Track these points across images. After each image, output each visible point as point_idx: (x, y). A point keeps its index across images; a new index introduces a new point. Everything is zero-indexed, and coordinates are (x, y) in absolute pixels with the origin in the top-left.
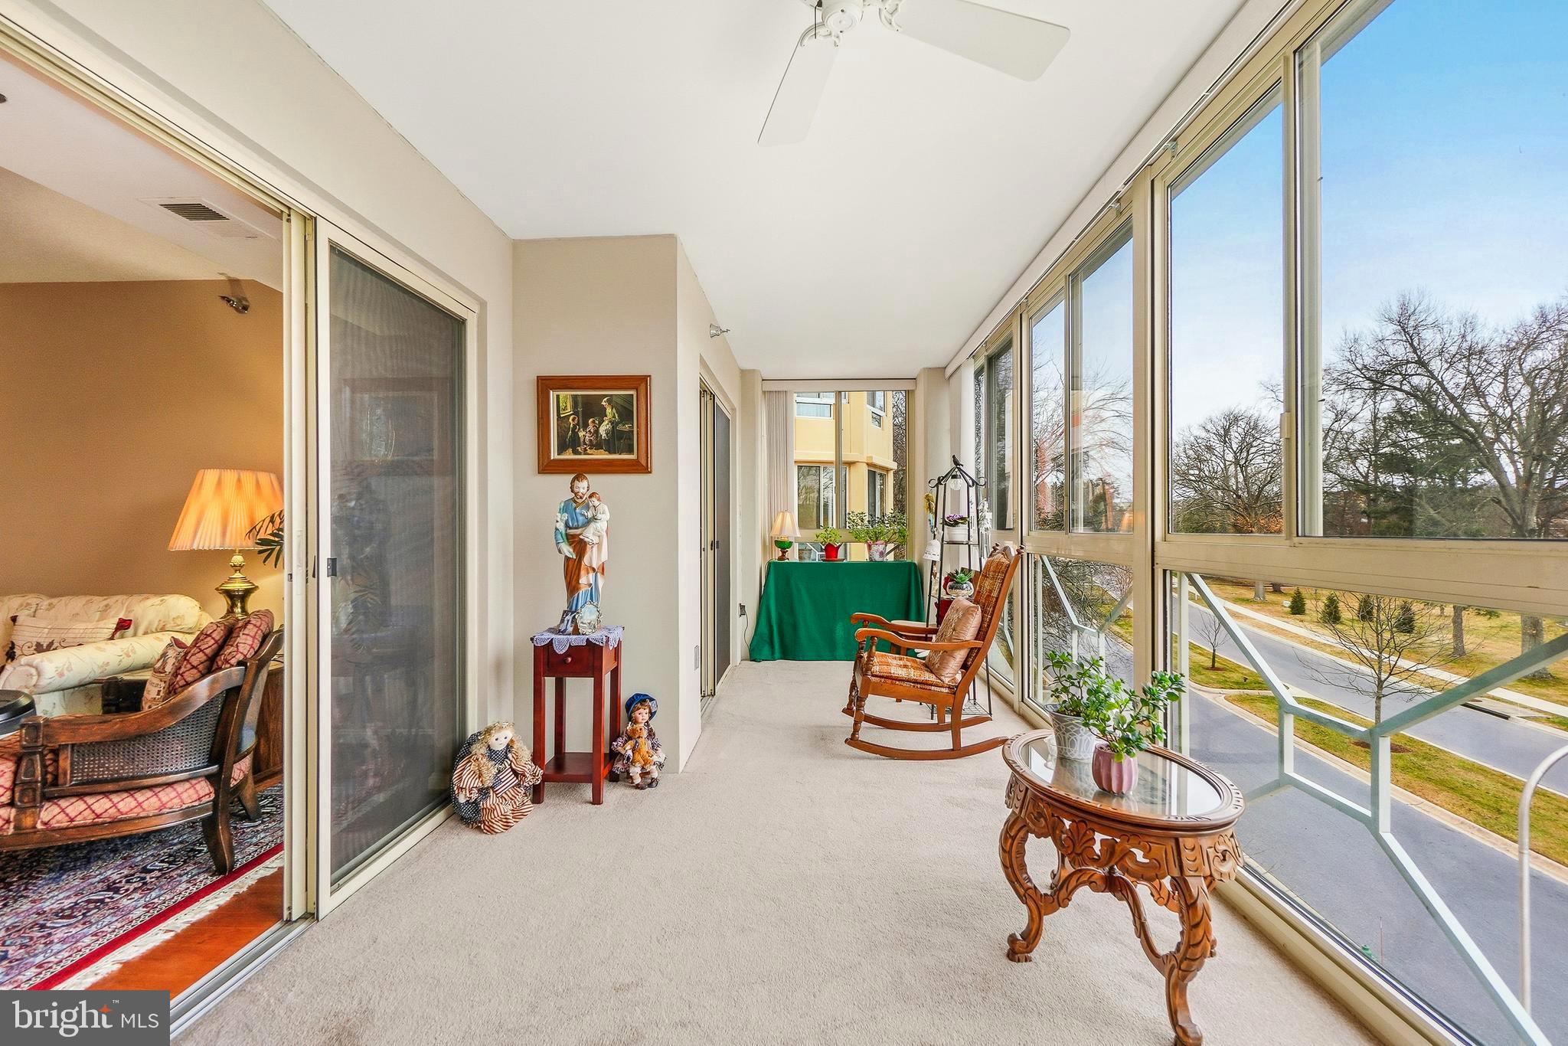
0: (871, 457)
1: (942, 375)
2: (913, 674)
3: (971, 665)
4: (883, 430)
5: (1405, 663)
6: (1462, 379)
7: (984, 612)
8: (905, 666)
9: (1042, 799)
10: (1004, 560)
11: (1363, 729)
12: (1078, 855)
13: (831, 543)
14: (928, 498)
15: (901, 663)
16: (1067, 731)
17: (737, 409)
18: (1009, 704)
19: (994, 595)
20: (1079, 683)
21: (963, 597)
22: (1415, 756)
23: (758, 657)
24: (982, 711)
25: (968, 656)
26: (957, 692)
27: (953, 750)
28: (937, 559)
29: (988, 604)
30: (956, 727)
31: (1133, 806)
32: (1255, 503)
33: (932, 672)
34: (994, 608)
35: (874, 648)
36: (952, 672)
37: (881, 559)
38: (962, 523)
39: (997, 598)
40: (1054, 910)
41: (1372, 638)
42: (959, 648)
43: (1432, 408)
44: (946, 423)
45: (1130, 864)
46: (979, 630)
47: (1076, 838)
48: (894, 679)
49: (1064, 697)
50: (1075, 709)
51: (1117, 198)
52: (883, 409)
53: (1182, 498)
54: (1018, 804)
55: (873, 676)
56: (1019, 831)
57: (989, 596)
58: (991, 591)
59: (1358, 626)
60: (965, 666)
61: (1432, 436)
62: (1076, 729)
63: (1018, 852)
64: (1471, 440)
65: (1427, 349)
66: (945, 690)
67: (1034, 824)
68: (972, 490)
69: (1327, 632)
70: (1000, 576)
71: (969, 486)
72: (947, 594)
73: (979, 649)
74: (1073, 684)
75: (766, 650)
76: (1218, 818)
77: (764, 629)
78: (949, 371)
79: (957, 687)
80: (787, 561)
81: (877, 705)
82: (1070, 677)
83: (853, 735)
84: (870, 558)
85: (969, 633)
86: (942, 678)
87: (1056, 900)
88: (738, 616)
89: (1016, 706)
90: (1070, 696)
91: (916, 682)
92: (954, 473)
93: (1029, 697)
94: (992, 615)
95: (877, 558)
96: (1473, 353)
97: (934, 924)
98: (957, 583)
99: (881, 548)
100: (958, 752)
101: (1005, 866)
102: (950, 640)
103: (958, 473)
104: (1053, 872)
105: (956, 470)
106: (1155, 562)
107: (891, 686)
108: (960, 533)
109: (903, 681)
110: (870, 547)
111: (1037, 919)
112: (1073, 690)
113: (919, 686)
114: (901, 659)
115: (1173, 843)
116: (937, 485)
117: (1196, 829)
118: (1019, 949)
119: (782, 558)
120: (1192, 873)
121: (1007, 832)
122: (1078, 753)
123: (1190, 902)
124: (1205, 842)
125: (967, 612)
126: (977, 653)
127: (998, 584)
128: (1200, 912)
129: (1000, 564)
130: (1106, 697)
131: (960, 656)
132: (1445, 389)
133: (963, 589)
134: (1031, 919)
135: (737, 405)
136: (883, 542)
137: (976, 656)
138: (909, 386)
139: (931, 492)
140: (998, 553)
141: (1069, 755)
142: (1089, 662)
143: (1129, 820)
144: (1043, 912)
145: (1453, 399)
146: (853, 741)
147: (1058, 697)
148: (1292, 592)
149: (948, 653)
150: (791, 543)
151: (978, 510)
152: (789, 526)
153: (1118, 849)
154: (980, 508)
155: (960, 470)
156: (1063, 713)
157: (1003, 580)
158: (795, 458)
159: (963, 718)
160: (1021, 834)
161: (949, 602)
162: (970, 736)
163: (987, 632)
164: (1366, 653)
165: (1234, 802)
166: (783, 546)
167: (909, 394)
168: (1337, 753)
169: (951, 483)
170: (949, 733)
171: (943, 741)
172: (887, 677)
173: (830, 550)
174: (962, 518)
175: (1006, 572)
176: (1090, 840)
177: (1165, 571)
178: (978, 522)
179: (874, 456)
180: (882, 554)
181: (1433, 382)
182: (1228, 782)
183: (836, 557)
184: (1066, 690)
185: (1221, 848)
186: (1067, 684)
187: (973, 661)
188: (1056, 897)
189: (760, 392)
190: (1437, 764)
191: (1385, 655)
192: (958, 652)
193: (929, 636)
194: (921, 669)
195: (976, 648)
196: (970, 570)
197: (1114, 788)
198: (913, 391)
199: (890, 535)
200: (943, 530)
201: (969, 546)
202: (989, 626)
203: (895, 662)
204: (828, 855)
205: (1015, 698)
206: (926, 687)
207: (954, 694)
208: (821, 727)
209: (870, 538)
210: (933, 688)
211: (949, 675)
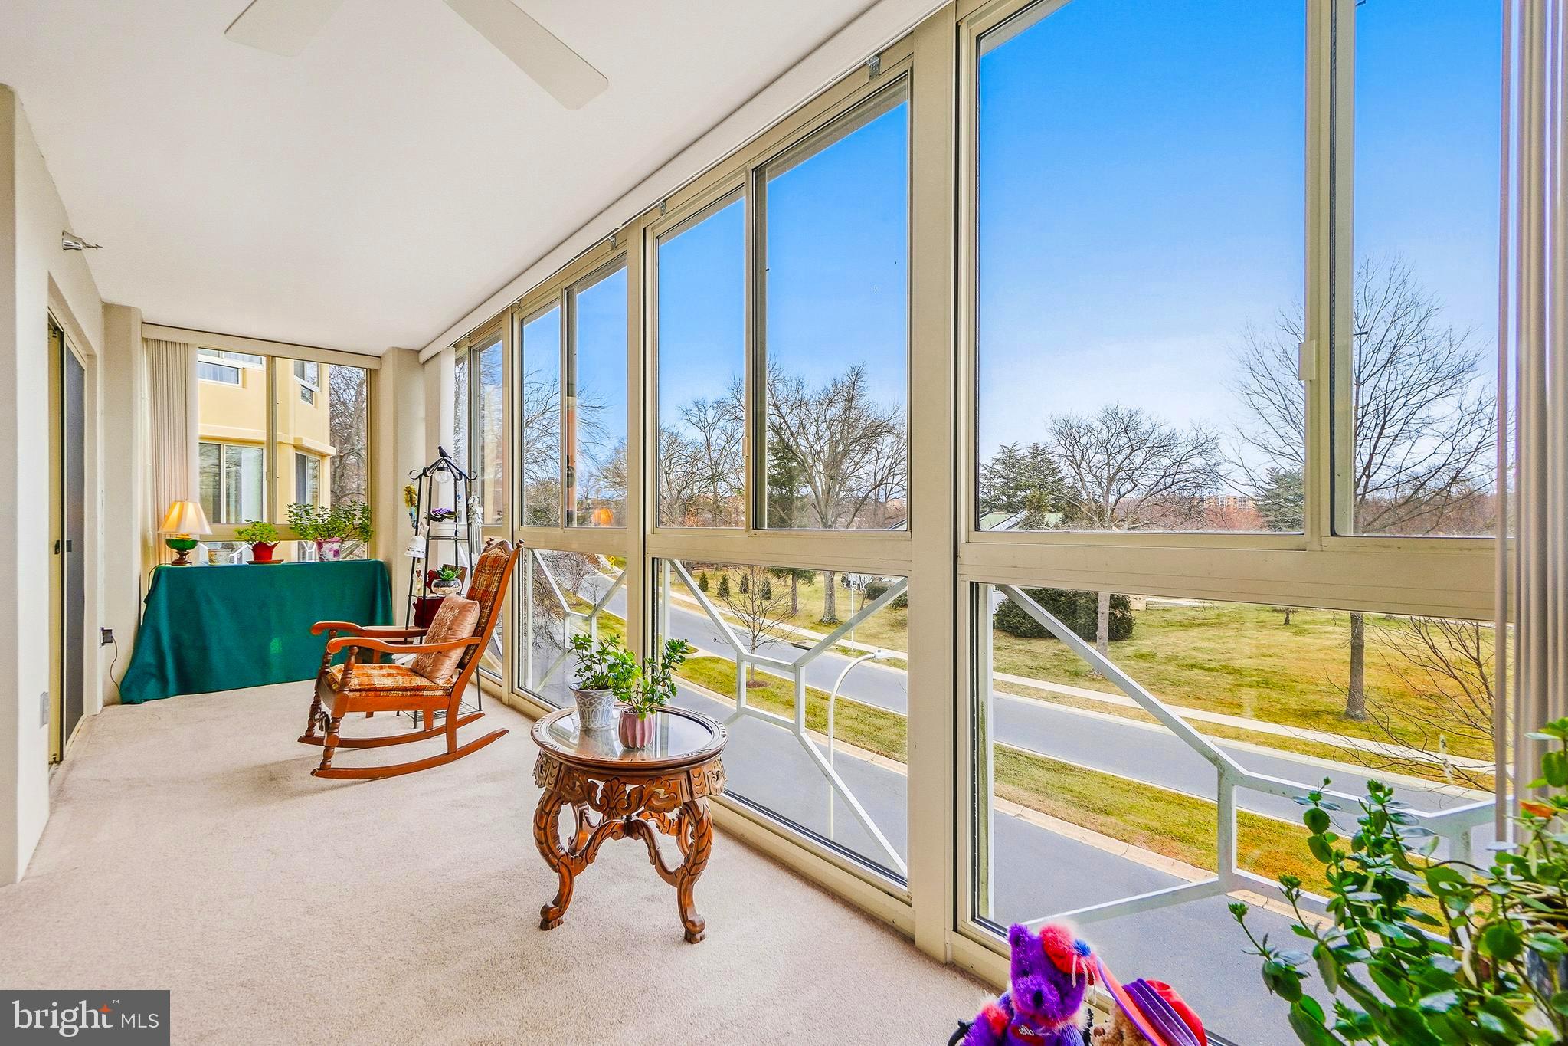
0: (301, 439)
1: (415, 359)
2: (401, 681)
3: (468, 662)
4: (316, 407)
5: (768, 622)
6: (797, 422)
7: (482, 608)
8: (389, 675)
9: (576, 769)
10: (502, 554)
11: (790, 664)
12: (613, 809)
13: (263, 541)
14: (409, 491)
15: (384, 671)
16: (591, 704)
17: (98, 356)
18: (500, 699)
19: (493, 589)
20: (599, 660)
21: (456, 592)
22: (773, 687)
23: (134, 695)
24: (471, 710)
25: (466, 653)
26: (452, 695)
27: (447, 754)
28: (422, 556)
29: (486, 598)
30: (450, 730)
31: (651, 755)
32: (676, 503)
33: (422, 676)
34: (493, 602)
35: (353, 659)
36: (446, 672)
37: (336, 559)
38: (449, 518)
39: (496, 593)
40: (582, 868)
41: (749, 604)
42: (456, 646)
43: (782, 440)
44: (420, 412)
45: (655, 803)
46: (477, 627)
47: (610, 795)
48: (378, 691)
49: (588, 674)
50: (600, 684)
51: (615, 234)
52: (318, 383)
53: (622, 498)
54: (552, 780)
55: (350, 691)
56: (553, 806)
57: (486, 591)
58: (488, 586)
59: (742, 596)
60: (461, 665)
61: (781, 459)
62: (599, 701)
63: (552, 826)
64: (802, 464)
65: (780, 397)
66: (439, 693)
67: (569, 793)
68: (461, 484)
69: (723, 604)
70: (500, 570)
71: (456, 480)
72: (432, 592)
73: (477, 645)
74: (594, 662)
75: (153, 685)
76: (713, 748)
77: (149, 658)
78: (424, 356)
79: (452, 688)
80: (188, 565)
81: (352, 725)
82: (592, 656)
83: (323, 764)
84: (320, 558)
85: (466, 630)
86: (437, 681)
87: (584, 859)
88: (98, 645)
89: (505, 699)
90: (593, 673)
91: (405, 689)
92: (441, 465)
93: (519, 687)
94: (491, 610)
95: (330, 557)
96: (803, 403)
97: (461, 929)
98: (444, 580)
99: (336, 546)
100: (453, 754)
101: (539, 842)
102: (445, 639)
103: (446, 466)
104: (570, 838)
105: (443, 462)
106: (646, 552)
107: (372, 699)
108: (447, 527)
109: (390, 690)
110: (320, 545)
111: (567, 880)
112: (596, 667)
113: (409, 693)
114: (381, 668)
115: (684, 776)
116: (420, 477)
117: (699, 761)
118: (549, 919)
119: (180, 561)
120: (699, 795)
121: (542, 809)
122: (600, 722)
123: (698, 818)
124: (705, 769)
125: (464, 609)
126: (475, 650)
127: (496, 578)
128: (705, 824)
129: (497, 559)
130: (631, 667)
131: (457, 654)
132: (788, 427)
133: (450, 586)
134: (563, 883)
135: (98, 351)
136: (338, 538)
137: (474, 652)
138: (373, 364)
139: (412, 483)
140: (494, 547)
141: (592, 726)
142: (608, 641)
143: (651, 766)
144: (573, 874)
145: (792, 434)
146: (324, 771)
147: (581, 676)
148: (700, 574)
149: (442, 653)
150: (194, 544)
151: (467, 505)
152: (193, 521)
153: (645, 793)
154: (470, 502)
155: (447, 461)
156: (586, 688)
157: (502, 574)
158: (201, 432)
159: (459, 717)
160: (555, 808)
161: (436, 603)
162: (465, 736)
163: (485, 628)
164: (747, 617)
165: (721, 733)
166: (183, 547)
167: (372, 373)
168: (729, 695)
169: (438, 476)
170: (443, 737)
171: (438, 746)
172: (368, 690)
173: (262, 551)
174: (449, 513)
175: (505, 566)
176: (623, 792)
177: (653, 559)
178: (468, 516)
179: (304, 438)
180: (337, 553)
181: (783, 420)
182: (714, 720)
183: (271, 559)
184: (588, 668)
185: (715, 770)
186: (589, 663)
187: (470, 659)
188: (584, 856)
189: (139, 337)
190: (784, 690)
191: (757, 617)
192: (455, 651)
193: (408, 639)
194: (408, 675)
195: (473, 645)
196: (456, 567)
197: (638, 745)
198: (376, 371)
199: (347, 530)
200: (429, 525)
201: (456, 542)
202: (487, 621)
203: (375, 672)
204: (312, 905)
205: (505, 692)
206: (417, 693)
207: (450, 695)
208: (266, 765)
209: (320, 534)
210: (425, 693)
211: (443, 677)
